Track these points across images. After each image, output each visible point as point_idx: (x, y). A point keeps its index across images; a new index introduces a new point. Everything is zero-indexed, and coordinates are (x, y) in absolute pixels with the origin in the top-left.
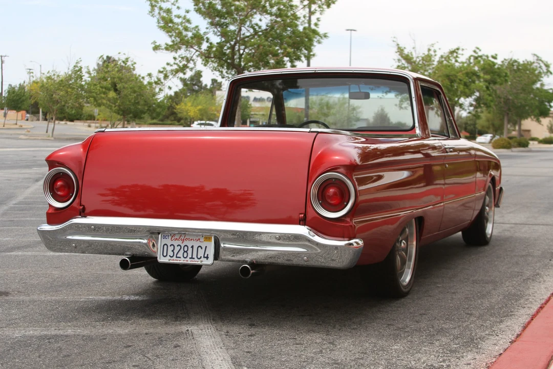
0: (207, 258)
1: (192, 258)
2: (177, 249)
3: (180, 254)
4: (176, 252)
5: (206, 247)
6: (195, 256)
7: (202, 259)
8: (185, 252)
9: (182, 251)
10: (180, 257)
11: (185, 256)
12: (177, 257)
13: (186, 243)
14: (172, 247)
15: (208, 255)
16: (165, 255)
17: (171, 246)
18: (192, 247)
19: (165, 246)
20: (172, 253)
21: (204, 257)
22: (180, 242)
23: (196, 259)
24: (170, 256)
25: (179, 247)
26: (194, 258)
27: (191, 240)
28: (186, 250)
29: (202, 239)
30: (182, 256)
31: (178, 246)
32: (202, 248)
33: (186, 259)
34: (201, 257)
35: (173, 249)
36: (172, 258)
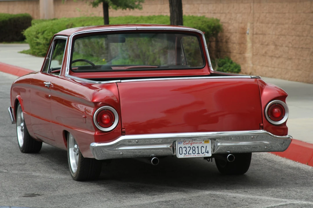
1: (198, 153)
2: (188, 149)
3: (191, 152)
4: (188, 151)
5: (206, 146)
6: (200, 152)
8: (193, 150)
9: (191, 150)
10: (191, 154)
11: (194, 152)
12: (189, 154)
13: (193, 145)
14: (185, 148)
15: (208, 151)
16: (181, 153)
17: (184, 148)
18: (198, 147)
19: (181, 149)
20: (186, 152)
21: (206, 152)
22: (189, 145)
23: (201, 154)
24: (184, 154)
25: (190, 148)
26: (200, 154)
27: (196, 143)
28: (194, 149)
29: (203, 142)
30: (192, 153)
31: (188, 147)
32: (204, 147)
33: (194, 155)
34: (204, 152)
35: (186, 150)
36: (186, 155)
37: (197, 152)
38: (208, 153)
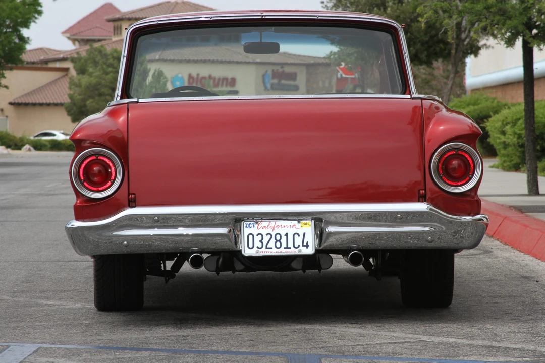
0: (307, 246)
1: (287, 247)
2: (266, 238)
3: (272, 244)
4: (265, 242)
5: (304, 234)
6: (290, 245)
7: (301, 247)
8: (277, 241)
9: (273, 240)
10: (272, 248)
11: (278, 244)
12: (267, 248)
13: (277, 231)
14: (260, 236)
15: (307, 243)
16: (251, 246)
17: (257, 235)
18: (287, 235)
19: (251, 237)
20: (261, 243)
21: (303, 245)
22: (269, 231)
23: (293, 249)
24: (258, 247)
25: (269, 236)
26: (290, 248)
27: (284, 227)
28: (278, 237)
29: (298, 225)
30: (274, 247)
31: (267, 235)
32: (299, 235)
33: (279, 250)
34: (299, 246)
35: (261, 239)
36: (260, 250)
37: (284, 245)
38: (307, 248)
